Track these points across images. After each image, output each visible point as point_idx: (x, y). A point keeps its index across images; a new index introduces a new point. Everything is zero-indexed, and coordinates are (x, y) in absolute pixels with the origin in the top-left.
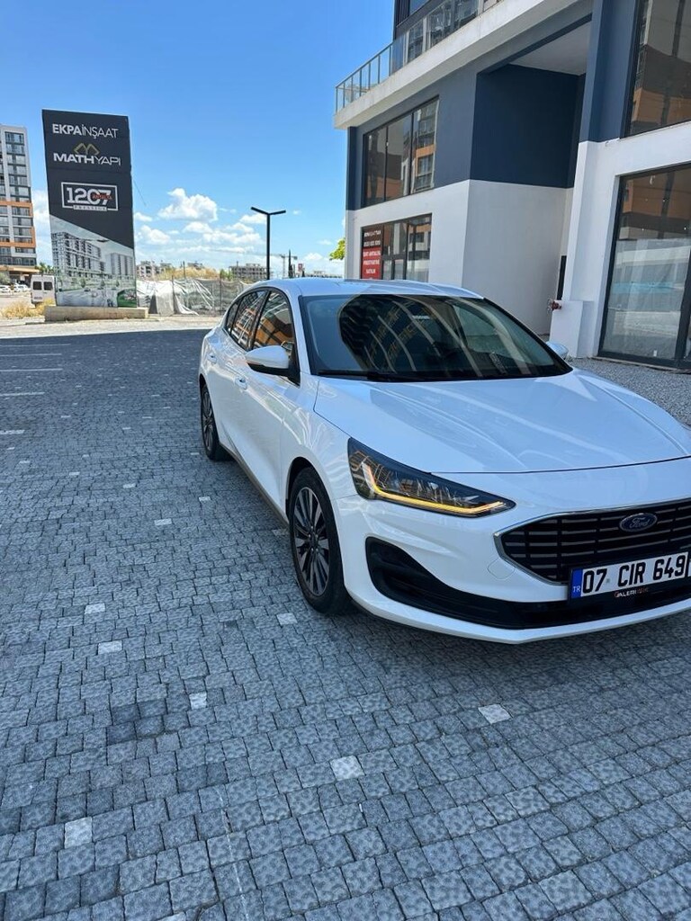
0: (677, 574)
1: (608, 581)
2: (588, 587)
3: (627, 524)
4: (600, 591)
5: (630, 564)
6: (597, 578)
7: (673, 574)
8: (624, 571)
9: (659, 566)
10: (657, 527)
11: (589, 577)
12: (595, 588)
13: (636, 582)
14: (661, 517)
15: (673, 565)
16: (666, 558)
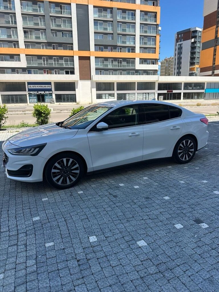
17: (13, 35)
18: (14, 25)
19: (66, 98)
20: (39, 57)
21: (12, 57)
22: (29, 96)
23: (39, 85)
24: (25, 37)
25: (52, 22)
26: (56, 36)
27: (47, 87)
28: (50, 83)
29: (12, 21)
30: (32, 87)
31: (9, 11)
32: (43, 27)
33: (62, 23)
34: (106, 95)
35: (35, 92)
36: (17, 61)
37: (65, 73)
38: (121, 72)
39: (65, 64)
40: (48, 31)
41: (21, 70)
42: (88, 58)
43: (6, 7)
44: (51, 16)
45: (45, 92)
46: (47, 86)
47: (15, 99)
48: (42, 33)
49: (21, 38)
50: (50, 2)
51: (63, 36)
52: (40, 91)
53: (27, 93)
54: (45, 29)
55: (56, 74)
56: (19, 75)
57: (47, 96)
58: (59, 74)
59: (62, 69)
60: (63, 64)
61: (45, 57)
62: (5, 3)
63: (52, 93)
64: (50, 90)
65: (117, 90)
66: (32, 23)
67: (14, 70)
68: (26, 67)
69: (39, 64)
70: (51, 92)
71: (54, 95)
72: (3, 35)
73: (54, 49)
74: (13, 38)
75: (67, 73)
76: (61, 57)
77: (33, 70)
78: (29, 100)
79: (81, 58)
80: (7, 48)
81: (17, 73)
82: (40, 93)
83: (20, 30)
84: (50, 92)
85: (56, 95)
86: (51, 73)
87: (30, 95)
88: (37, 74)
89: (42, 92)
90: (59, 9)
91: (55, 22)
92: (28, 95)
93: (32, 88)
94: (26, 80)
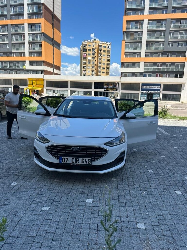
0: (88, 163)
1: (69, 161)
2: (64, 161)
3: (73, 149)
4: (67, 163)
5: (74, 158)
6: (66, 160)
7: (87, 163)
8: (73, 159)
9: (83, 160)
10: (81, 151)
11: (64, 159)
12: (66, 161)
13: (77, 162)
14: (82, 149)
15: (87, 160)
16: (85, 159)
17: (138, 48)
18: (140, 40)
19: (171, 97)
20: (155, 64)
21: (134, 64)
22: (141, 94)
23: (150, 86)
24: (147, 48)
25: (171, 35)
26: (172, 46)
27: (157, 87)
28: (159, 85)
29: (139, 37)
30: (144, 87)
31: (138, 30)
32: (163, 40)
33: (179, 35)
35: (146, 92)
36: (137, 67)
37: (174, 77)
39: (175, 69)
40: (166, 43)
41: (139, 74)
43: (136, 28)
44: (170, 31)
45: (154, 92)
46: (157, 86)
47: (130, 96)
48: (160, 45)
49: (143, 49)
50: (172, 19)
51: (178, 46)
52: (150, 91)
53: (140, 92)
54: (164, 42)
55: (166, 77)
56: (137, 77)
57: (155, 95)
58: (169, 77)
59: (172, 73)
60: (174, 69)
61: (159, 64)
62: (137, 24)
63: (160, 93)
64: (159, 90)
66: (154, 37)
67: (133, 74)
68: (143, 72)
69: (154, 69)
70: (160, 92)
71: (162, 94)
72: (131, 48)
73: (168, 57)
74: (138, 50)
75: (176, 76)
76: (173, 63)
77: (148, 74)
78: (141, 97)
80: (132, 58)
81: (135, 77)
82: (150, 92)
83: (144, 44)
84: (158, 92)
85: (163, 94)
86: (162, 76)
87: (142, 94)
88: (151, 77)
89: (152, 92)
90: (178, 24)
91: (173, 35)
92: (140, 94)
93: (145, 88)
94: (141, 82)
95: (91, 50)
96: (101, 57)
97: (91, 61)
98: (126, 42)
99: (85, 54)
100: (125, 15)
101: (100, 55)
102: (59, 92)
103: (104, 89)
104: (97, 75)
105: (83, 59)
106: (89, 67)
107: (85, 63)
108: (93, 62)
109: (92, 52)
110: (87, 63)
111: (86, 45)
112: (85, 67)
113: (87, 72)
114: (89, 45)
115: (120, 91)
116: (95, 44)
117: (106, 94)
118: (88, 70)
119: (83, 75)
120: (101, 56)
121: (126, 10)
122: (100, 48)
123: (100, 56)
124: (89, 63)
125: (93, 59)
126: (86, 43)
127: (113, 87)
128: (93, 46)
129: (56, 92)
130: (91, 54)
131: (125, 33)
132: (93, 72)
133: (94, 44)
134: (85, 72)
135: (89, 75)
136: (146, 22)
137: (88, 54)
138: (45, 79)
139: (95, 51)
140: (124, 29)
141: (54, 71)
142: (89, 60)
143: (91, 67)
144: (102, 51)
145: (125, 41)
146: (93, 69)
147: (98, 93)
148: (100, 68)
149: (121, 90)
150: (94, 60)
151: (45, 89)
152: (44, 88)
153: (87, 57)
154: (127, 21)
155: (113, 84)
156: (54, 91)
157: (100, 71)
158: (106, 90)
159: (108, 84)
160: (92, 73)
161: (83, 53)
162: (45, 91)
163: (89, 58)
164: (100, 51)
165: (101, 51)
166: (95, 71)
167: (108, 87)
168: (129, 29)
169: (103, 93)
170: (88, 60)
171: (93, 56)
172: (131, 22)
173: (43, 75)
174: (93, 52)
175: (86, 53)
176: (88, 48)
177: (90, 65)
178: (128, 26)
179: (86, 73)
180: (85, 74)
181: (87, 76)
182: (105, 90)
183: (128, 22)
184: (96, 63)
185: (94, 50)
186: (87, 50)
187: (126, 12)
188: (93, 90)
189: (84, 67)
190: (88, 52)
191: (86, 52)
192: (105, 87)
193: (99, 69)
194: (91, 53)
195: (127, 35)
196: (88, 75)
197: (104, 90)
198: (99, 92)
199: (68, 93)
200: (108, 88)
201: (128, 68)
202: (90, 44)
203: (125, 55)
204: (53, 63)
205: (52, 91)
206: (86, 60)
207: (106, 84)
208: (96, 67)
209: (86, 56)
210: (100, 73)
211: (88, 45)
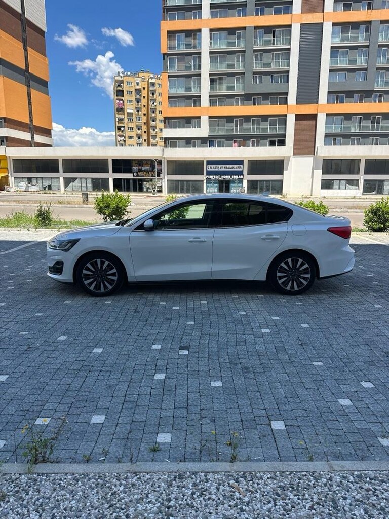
17: (194, 88)
18: (197, 72)
19: (265, 187)
20: (230, 119)
21: (189, 121)
22: (207, 183)
23: (224, 166)
24: (212, 88)
25: (256, 60)
26: (261, 82)
27: (236, 168)
28: (240, 162)
29: (195, 66)
30: (212, 168)
31: (192, 50)
32: (241, 70)
33: (273, 60)
34: (341, 181)
35: (217, 177)
36: (195, 128)
37: (268, 145)
38: (377, 140)
39: (270, 129)
40: (249, 76)
42: (314, 117)
43: (188, 46)
44: (255, 51)
45: (231, 177)
46: (236, 166)
47: (185, 187)
48: (238, 80)
49: (205, 90)
50: (256, 28)
51: (272, 82)
52: (224, 175)
53: (205, 178)
54: (244, 73)
55: (253, 146)
56: (196, 149)
57: (235, 183)
58: (258, 146)
59: (264, 137)
60: (268, 129)
61: (238, 119)
62: (188, 39)
63: (242, 179)
64: (241, 173)
65: (366, 173)
66: (225, 65)
67: (189, 142)
68: (208, 136)
69: (227, 130)
70: (242, 177)
71: (246, 181)
72: (180, 89)
73: (254, 104)
74: (194, 92)
75: (272, 144)
76: (265, 118)
77: (217, 140)
78: (207, 189)
79: (299, 117)
80: (183, 108)
81: (193, 147)
82: (224, 179)
83: (205, 79)
84: (239, 177)
85: (248, 181)
86: (245, 146)
87: (209, 181)
88: (223, 147)
89: (228, 177)
90: (270, 37)
91: (261, 60)
92: (205, 182)
93: (213, 170)
94: (205, 158)
95: (132, 92)
96: (156, 106)
97: (134, 116)
98: (169, 76)
99: (121, 102)
100: (164, 19)
101: (153, 103)
102: (40, 182)
103: (133, 173)
104: (149, 145)
105: (118, 111)
106: (131, 129)
107: (121, 120)
108: (139, 118)
109: (135, 96)
110: (126, 120)
111: (122, 82)
112: (122, 129)
113: (127, 138)
114: (129, 83)
115: (166, 177)
116: (140, 79)
117: (137, 183)
118: (128, 133)
119: (118, 145)
120: (155, 104)
121: (165, 10)
122: (151, 88)
123: (153, 105)
124: (130, 119)
125: (138, 111)
126: (121, 77)
127: (151, 169)
128: (138, 84)
129: (34, 182)
130: (134, 102)
131: (166, 56)
132: (139, 138)
133: (138, 80)
134: (123, 138)
135: (131, 146)
136: (205, 34)
137: (128, 101)
138: (9, 157)
139: (140, 95)
140: (164, 49)
141: (33, 138)
142: (130, 114)
143: (135, 129)
144: (156, 95)
145: (167, 75)
146: (139, 132)
147: (122, 180)
148: (154, 130)
149: (168, 175)
150: (140, 112)
151: (11, 176)
152: (9, 175)
153: (125, 107)
154: (169, 32)
155: (150, 163)
156: (30, 180)
157: (155, 137)
158: (137, 176)
159: (140, 162)
160: (138, 140)
161: (117, 99)
162: (11, 180)
163: (130, 108)
164: (151, 95)
165: (153, 94)
166: (145, 137)
167: (140, 168)
168: (174, 48)
169: (131, 181)
170: (128, 113)
171: (138, 105)
172: (177, 34)
173: (5, 147)
174: (138, 97)
175: (123, 98)
176: (126, 88)
177: (131, 125)
178: (172, 42)
179: (124, 141)
180: (123, 143)
181: (128, 147)
182: (135, 174)
183: (171, 34)
184: (144, 119)
185: (138, 91)
186: (125, 93)
187: (165, 13)
188: (111, 177)
189: (119, 128)
190: (126, 97)
191: (123, 96)
192: (135, 168)
193: (152, 132)
194: (133, 98)
195: (172, 61)
196: (129, 145)
197: (134, 176)
198: (124, 179)
199: (60, 183)
200: (140, 171)
201: (178, 130)
202: (130, 79)
203: (170, 102)
204: (29, 123)
205: (27, 180)
206: (124, 114)
207: (136, 163)
208: (144, 128)
209: (124, 105)
210: (154, 139)
211: (125, 83)
